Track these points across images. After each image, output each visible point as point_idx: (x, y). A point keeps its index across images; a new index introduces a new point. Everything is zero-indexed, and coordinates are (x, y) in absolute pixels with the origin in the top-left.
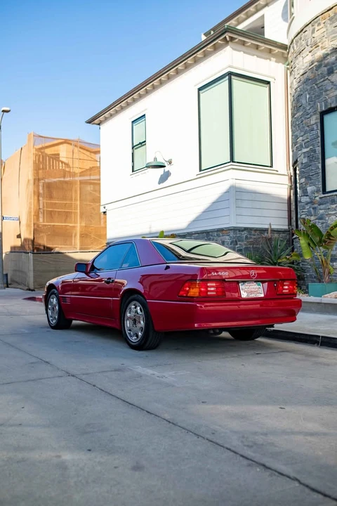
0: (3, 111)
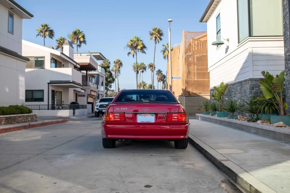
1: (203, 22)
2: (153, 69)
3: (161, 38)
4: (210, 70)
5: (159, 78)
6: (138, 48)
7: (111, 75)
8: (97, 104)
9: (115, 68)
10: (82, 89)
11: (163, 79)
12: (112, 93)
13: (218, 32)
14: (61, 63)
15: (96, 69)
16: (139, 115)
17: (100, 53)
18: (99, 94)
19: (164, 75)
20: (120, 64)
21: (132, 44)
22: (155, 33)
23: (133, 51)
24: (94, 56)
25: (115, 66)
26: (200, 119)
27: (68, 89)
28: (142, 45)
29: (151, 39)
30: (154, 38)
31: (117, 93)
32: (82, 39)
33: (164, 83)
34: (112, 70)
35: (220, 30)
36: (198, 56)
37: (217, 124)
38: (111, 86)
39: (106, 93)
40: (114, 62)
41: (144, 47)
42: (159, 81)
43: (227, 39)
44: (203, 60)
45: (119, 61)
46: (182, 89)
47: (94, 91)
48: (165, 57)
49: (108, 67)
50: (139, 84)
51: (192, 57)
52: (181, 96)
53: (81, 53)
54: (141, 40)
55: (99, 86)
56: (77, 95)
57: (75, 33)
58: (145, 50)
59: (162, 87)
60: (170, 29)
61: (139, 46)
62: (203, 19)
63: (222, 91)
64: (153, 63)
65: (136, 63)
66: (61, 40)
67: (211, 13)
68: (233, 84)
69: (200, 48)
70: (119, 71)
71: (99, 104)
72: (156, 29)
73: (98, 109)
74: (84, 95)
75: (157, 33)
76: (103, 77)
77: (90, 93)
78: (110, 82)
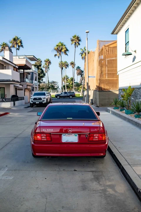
0: (86, 32)
1: (114, 34)
2: (74, 66)
3: (79, 43)
4: (119, 73)
5: (78, 72)
6: (62, 51)
7: (42, 71)
8: (32, 97)
9: (45, 66)
10: (20, 85)
11: (81, 73)
12: (43, 84)
13: (127, 43)
14: (3, 65)
15: (31, 68)
16: (64, 135)
17: (34, 56)
18: (33, 87)
19: (82, 71)
20: (49, 62)
21: (58, 48)
22: (75, 40)
23: (58, 53)
24: (29, 58)
25: (45, 64)
26: (111, 113)
27: (10, 86)
28: (65, 49)
29: (72, 44)
30: (74, 44)
31: (47, 84)
32: (20, 44)
33: (81, 76)
34: (43, 67)
35: (128, 42)
36: (109, 59)
37: (125, 120)
38: (43, 79)
39: (39, 85)
40: (44, 61)
41: (67, 50)
42: (78, 75)
43: (134, 50)
44: (113, 63)
45: (49, 60)
46: (97, 86)
47: (30, 86)
48: (83, 58)
49: (40, 66)
50: (63, 77)
51: (104, 60)
52: (95, 90)
53: (19, 56)
54: (64, 44)
55: (33, 81)
56: (16, 89)
57: (14, 39)
58: (67, 52)
59: (81, 79)
60: (87, 38)
61: (63, 49)
62: (114, 32)
63: (129, 94)
64: (74, 61)
65: (61, 61)
66: (4, 45)
67: (121, 28)
68: (138, 88)
69: (110, 54)
70: (48, 67)
71: (33, 97)
72: (76, 36)
73: (32, 101)
74: (22, 89)
75: (76, 40)
76: (36, 74)
77: (26, 87)
78: (42, 77)
